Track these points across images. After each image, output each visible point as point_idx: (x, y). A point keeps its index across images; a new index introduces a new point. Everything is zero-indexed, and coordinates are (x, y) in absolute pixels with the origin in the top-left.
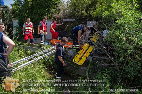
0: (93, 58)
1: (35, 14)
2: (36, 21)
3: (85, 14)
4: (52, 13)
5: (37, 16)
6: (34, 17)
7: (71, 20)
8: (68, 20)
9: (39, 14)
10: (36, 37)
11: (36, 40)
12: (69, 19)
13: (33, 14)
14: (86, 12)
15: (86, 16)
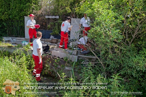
0: (79, 57)
1: (12, 9)
2: (13, 18)
3: (70, 11)
4: (33, 9)
5: (15, 12)
6: (11, 13)
7: (54, 17)
8: (50, 17)
9: (17, 9)
10: (14, 36)
11: (14, 40)
12: (52, 16)
13: (10, 10)
14: (71, 9)
15: (70, 13)
